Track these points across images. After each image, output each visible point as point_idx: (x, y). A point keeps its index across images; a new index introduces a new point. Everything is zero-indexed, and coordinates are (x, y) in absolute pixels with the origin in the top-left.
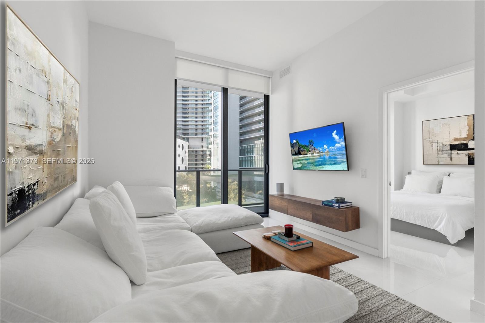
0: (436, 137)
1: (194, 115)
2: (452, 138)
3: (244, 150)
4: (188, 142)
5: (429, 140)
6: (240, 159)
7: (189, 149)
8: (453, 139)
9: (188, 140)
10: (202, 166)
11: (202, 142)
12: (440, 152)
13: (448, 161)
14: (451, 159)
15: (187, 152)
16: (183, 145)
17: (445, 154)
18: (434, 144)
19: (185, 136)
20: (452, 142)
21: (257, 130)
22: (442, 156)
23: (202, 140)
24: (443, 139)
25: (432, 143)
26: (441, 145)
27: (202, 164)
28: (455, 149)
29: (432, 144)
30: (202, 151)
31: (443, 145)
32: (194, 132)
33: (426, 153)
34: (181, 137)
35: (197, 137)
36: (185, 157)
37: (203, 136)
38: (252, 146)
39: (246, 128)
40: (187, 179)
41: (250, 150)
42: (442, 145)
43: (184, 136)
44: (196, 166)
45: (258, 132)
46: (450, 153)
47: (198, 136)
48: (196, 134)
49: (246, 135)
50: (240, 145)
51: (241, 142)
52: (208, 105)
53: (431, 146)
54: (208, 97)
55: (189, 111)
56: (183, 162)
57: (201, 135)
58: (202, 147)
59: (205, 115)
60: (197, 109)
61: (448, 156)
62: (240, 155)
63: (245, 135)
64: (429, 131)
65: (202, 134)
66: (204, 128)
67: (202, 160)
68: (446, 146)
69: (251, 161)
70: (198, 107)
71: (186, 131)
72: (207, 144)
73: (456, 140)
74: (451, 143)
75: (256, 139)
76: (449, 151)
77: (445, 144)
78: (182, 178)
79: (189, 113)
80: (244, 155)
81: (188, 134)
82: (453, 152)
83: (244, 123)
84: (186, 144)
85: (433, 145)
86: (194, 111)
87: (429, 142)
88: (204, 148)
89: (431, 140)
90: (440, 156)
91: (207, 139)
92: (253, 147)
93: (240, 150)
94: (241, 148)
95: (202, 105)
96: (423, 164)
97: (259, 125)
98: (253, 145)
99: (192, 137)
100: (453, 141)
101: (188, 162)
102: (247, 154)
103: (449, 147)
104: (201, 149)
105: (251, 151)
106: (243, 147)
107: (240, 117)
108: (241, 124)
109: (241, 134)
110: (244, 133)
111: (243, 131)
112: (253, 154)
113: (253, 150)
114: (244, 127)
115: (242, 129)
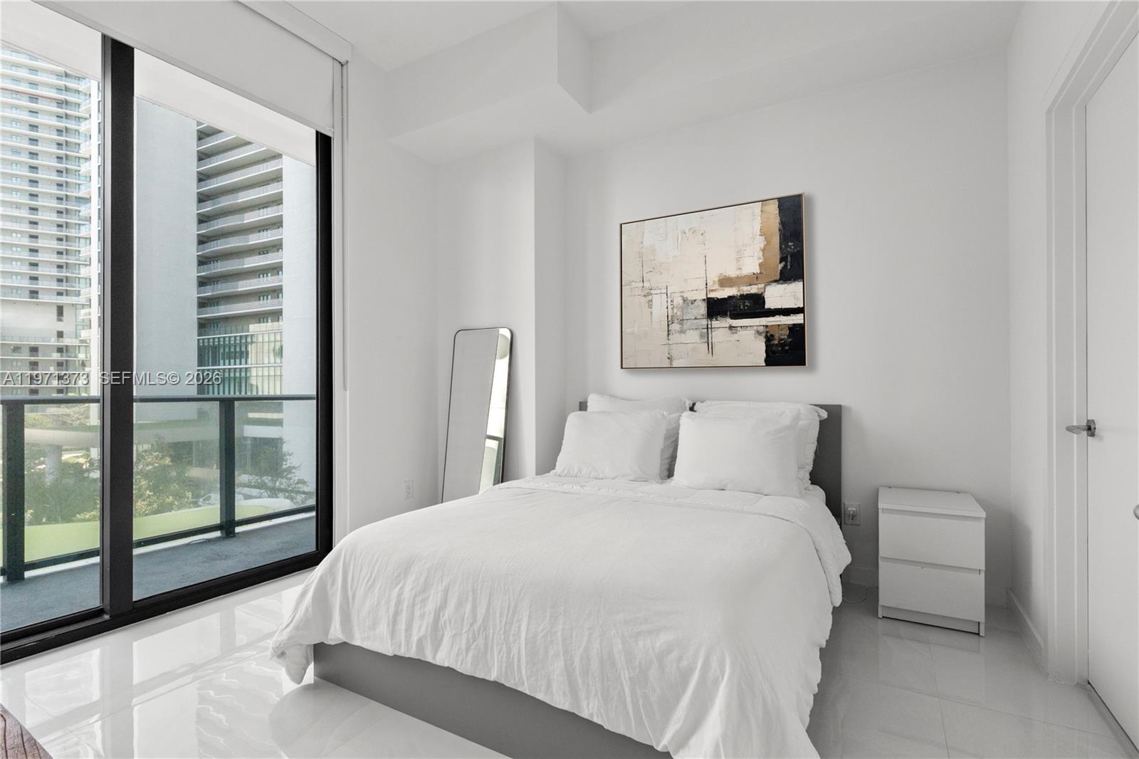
0: (661, 274)
1: (25, 228)
2: (713, 277)
3: (215, 349)
5: (641, 285)
8: (717, 280)
11: (59, 320)
12: (675, 327)
13: (701, 356)
14: (710, 347)
17: (692, 331)
18: (656, 299)
20: (712, 291)
21: (257, 293)
22: (683, 338)
23: (60, 314)
24: (686, 280)
25: (649, 294)
26: (678, 301)
28: (724, 314)
29: (650, 298)
30: (60, 350)
31: (685, 300)
32: (26, 284)
33: (629, 330)
35: (37, 304)
37: (64, 300)
38: (238, 338)
39: (218, 286)
41: (232, 350)
42: (681, 301)
45: (260, 300)
46: (707, 328)
47: (42, 298)
48: (34, 292)
49: (222, 307)
50: (199, 335)
51: (203, 325)
53: (647, 305)
57: (55, 297)
58: (60, 335)
59: (72, 233)
61: (701, 336)
62: (201, 363)
63: (217, 305)
64: (641, 255)
65: (60, 294)
66: (68, 275)
68: (696, 304)
69: (237, 380)
73: (725, 282)
74: (711, 295)
75: (254, 320)
76: (704, 322)
77: (691, 296)
80: (213, 365)
82: (715, 323)
83: (213, 271)
85: (651, 301)
87: (640, 292)
88: (70, 341)
89: (647, 284)
90: (675, 337)
92: (244, 341)
93: (201, 349)
94: (203, 342)
96: (622, 368)
97: (261, 279)
98: (241, 336)
100: (716, 286)
102: (222, 362)
103: (702, 309)
104: (55, 342)
105: (235, 352)
106: (209, 339)
107: (199, 253)
108: (204, 274)
109: (203, 303)
110: (212, 299)
111: (210, 294)
112: (243, 360)
113: (243, 349)
114: (214, 282)
115: (208, 287)
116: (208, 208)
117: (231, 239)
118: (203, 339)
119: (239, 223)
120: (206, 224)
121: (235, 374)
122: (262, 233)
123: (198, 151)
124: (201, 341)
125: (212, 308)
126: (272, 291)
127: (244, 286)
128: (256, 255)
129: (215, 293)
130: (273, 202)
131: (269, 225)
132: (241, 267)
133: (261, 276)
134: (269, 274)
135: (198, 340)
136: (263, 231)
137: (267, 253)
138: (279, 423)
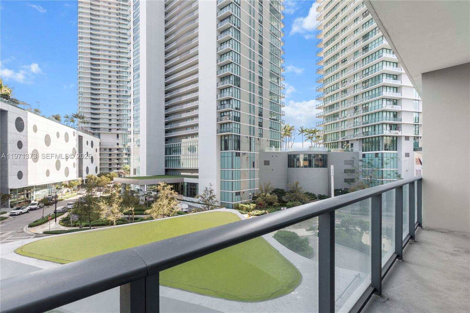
1: (107, 107)
3: (170, 149)
4: (100, 138)
6: (166, 159)
7: (100, 146)
9: (99, 135)
10: (117, 166)
11: (117, 139)
15: (98, 150)
16: (92, 142)
19: (96, 131)
23: (118, 137)
27: (118, 164)
30: (118, 150)
32: (108, 127)
34: (89, 132)
35: (111, 133)
36: (96, 155)
37: (119, 132)
39: (172, 125)
40: (99, 182)
41: (175, 149)
43: (94, 131)
44: (110, 166)
45: (186, 130)
47: (113, 131)
48: (110, 130)
49: (173, 133)
50: (166, 143)
51: (167, 140)
52: (124, 98)
54: (124, 88)
55: (100, 102)
56: (92, 162)
57: (116, 131)
58: (118, 144)
59: (121, 108)
60: (111, 100)
62: (166, 154)
65: (118, 130)
66: (120, 123)
67: (118, 159)
70: (111, 98)
71: (97, 125)
72: (124, 141)
75: (184, 138)
78: (91, 180)
79: (101, 99)
80: (170, 155)
81: (98, 129)
83: (170, 119)
84: (96, 141)
86: (107, 102)
88: (120, 146)
91: (124, 136)
92: (179, 146)
93: (166, 149)
95: (118, 101)
97: (187, 122)
98: (178, 144)
99: (105, 133)
101: (99, 162)
102: (172, 153)
104: (116, 147)
105: (177, 150)
106: (169, 145)
107: (165, 113)
108: (167, 120)
109: (167, 132)
110: (170, 130)
111: (169, 128)
112: (179, 153)
113: (179, 149)
114: (170, 124)
115: (168, 126)
116: (169, 96)
117: (177, 107)
118: (167, 145)
119: (180, 101)
120: (168, 102)
121: (174, 158)
122: (187, 104)
123: (165, 75)
124: (166, 146)
125: (170, 133)
126: (191, 126)
127: (182, 124)
128: (185, 113)
129: (171, 128)
130: (191, 92)
131: (190, 100)
132: (180, 117)
133: (187, 120)
134: (190, 120)
135: (165, 145)
136: (188, 103)
137: (190, 112)
138: (197, 177)
